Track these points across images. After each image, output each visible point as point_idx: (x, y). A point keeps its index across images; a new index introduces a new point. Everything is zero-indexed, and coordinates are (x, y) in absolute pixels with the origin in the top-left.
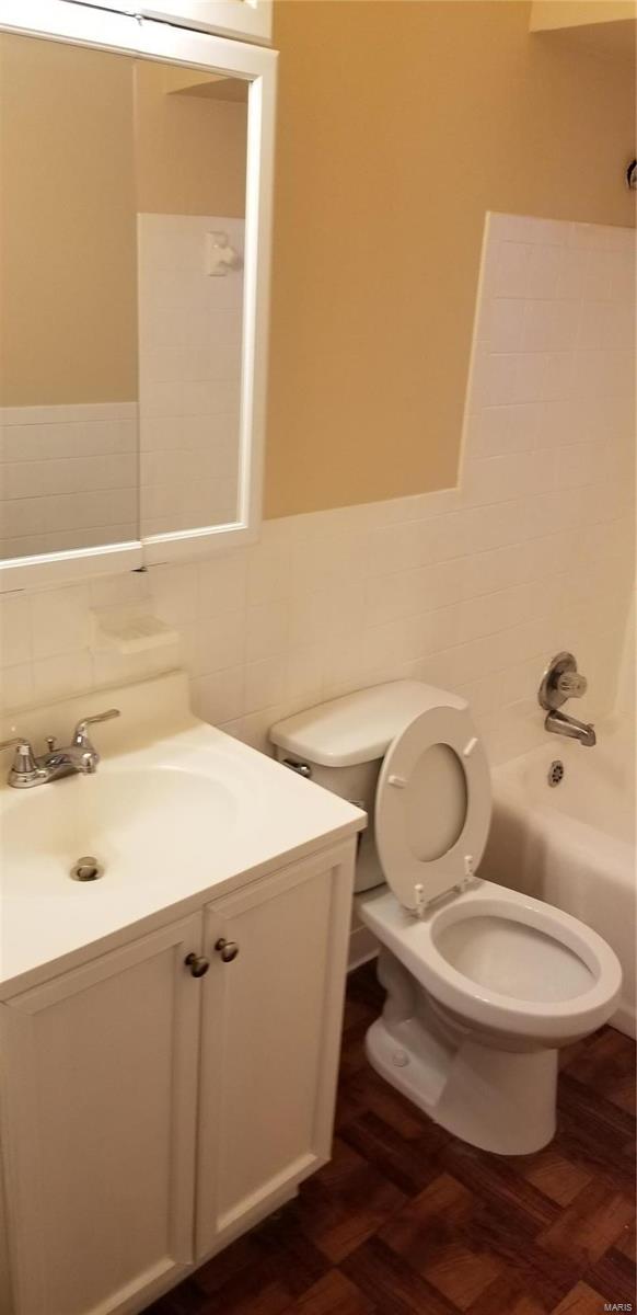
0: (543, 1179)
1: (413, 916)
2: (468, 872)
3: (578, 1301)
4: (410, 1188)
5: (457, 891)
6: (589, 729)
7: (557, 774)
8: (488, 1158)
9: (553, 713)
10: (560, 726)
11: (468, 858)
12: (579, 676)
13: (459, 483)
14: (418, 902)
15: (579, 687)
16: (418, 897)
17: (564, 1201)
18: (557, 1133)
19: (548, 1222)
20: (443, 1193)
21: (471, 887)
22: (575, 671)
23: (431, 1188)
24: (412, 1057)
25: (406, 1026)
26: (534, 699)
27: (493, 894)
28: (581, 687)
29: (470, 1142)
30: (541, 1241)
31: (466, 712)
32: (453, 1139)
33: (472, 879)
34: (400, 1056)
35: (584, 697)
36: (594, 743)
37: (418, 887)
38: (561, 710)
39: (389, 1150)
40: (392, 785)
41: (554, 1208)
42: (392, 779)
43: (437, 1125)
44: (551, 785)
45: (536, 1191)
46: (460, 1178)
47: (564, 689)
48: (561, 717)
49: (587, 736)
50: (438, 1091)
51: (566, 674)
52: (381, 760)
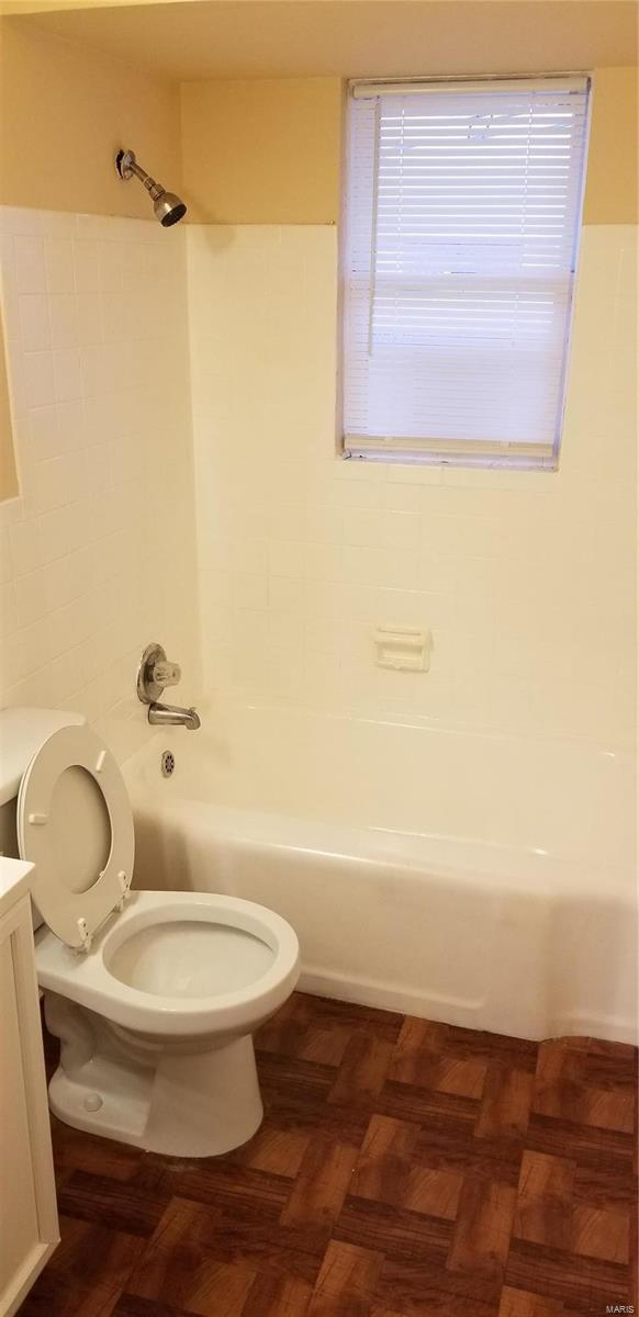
0: (265, 1161)
1: (80, 953)
2: (124, 888)
3: (335, 1261)
4: (143, 1229)
5: (117, 911)
6: (191, 713)
7: (169, 764)
8: (208, 1164)
9: (154, 706)
10: (163, 717)
11: (121, 874)
12: (170, 664)
13: (20, 492)
14: (84, 937)
15: (174, 675)
16: (82, 930)
17: (292, 1172)
18: (265, 1110)
19: (284, 1199)
20: (178, 1220)
21: (128, 902)
22: (165, 659)
23: (164, 1220)
24: (104, 1097)
25: (90, 1068)
26: (134, 696)
27: (154, 902)
28: (176, 674)
29: (189, 1156)
30: (284, 1221)
31: (86, 724)
32: (170, 1160)
33: (129, 893)
34: (92, 1100)
35: (180, 682)
36: (199, 726)
37: (81, 921)
38: (160, 701)
39: (108, 1200)
40: (32, 824)
41: (285, 1182)
42: (32, 818)
43: (151, 1153)
44: (165, 776)
45: (264, 1174)
46: (189, 1197)
47: (161, 680)
48: (161, 708)
49: (190, 719)
50: (142, 1120)
51: (157, 665)
52: (14, 802)
